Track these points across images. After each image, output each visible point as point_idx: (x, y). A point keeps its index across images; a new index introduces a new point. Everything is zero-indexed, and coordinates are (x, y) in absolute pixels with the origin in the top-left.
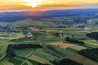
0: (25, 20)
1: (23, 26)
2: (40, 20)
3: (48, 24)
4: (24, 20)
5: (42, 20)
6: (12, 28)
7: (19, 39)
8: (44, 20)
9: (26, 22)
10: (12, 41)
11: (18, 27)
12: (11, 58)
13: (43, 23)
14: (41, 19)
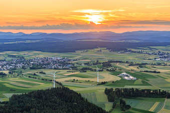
0: (93, 50)
1: (98, 61)
2: (126, 50)
3: (150, 59)
4: (90, 50)
5: (130, 51)
6: (77, 63)
7: (113, 82)
8: (135, 52)
9: (95, 53)
10: (101, 84)
11: (89, 63)
12: (124, 111)
13: (137, 57)
14: (128, 49)
